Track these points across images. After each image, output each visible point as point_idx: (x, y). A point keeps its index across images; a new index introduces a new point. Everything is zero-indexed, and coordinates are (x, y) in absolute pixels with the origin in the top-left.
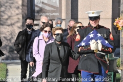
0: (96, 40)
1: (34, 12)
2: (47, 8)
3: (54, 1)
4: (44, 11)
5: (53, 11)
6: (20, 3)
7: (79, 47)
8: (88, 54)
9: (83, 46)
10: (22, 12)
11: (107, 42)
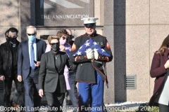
7: (75, 57)
9: (79, 55)
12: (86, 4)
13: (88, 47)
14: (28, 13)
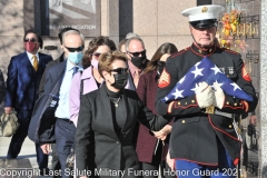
0: (211, 83)
1: (48, 23)
3: (86, 2)
5: (84, 22)
6: (20, 5)
7: (168, 102)
8: (192, 119)
9: (179, 99)
10: (25, 22)
11: (236, 86)
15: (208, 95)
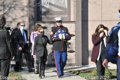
1: (41, 14)
2: (55, 9)
3: (62, 2)
4: (51, 12)
9: (55, 37)
12: (66, 9)
13: (60, 33)
14: (33, 14)
15: (61, 36)
